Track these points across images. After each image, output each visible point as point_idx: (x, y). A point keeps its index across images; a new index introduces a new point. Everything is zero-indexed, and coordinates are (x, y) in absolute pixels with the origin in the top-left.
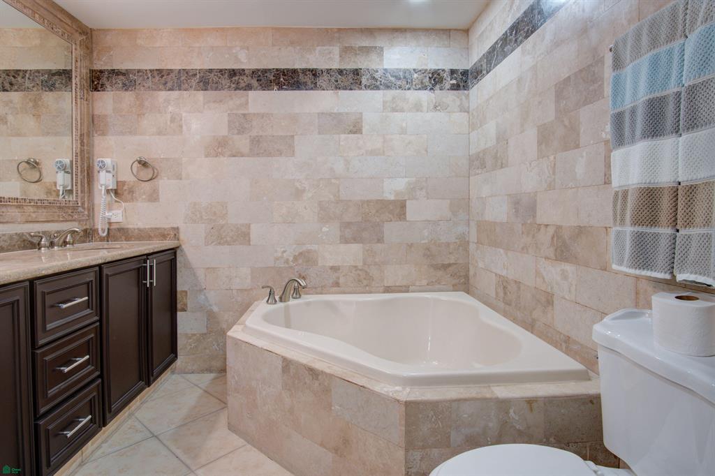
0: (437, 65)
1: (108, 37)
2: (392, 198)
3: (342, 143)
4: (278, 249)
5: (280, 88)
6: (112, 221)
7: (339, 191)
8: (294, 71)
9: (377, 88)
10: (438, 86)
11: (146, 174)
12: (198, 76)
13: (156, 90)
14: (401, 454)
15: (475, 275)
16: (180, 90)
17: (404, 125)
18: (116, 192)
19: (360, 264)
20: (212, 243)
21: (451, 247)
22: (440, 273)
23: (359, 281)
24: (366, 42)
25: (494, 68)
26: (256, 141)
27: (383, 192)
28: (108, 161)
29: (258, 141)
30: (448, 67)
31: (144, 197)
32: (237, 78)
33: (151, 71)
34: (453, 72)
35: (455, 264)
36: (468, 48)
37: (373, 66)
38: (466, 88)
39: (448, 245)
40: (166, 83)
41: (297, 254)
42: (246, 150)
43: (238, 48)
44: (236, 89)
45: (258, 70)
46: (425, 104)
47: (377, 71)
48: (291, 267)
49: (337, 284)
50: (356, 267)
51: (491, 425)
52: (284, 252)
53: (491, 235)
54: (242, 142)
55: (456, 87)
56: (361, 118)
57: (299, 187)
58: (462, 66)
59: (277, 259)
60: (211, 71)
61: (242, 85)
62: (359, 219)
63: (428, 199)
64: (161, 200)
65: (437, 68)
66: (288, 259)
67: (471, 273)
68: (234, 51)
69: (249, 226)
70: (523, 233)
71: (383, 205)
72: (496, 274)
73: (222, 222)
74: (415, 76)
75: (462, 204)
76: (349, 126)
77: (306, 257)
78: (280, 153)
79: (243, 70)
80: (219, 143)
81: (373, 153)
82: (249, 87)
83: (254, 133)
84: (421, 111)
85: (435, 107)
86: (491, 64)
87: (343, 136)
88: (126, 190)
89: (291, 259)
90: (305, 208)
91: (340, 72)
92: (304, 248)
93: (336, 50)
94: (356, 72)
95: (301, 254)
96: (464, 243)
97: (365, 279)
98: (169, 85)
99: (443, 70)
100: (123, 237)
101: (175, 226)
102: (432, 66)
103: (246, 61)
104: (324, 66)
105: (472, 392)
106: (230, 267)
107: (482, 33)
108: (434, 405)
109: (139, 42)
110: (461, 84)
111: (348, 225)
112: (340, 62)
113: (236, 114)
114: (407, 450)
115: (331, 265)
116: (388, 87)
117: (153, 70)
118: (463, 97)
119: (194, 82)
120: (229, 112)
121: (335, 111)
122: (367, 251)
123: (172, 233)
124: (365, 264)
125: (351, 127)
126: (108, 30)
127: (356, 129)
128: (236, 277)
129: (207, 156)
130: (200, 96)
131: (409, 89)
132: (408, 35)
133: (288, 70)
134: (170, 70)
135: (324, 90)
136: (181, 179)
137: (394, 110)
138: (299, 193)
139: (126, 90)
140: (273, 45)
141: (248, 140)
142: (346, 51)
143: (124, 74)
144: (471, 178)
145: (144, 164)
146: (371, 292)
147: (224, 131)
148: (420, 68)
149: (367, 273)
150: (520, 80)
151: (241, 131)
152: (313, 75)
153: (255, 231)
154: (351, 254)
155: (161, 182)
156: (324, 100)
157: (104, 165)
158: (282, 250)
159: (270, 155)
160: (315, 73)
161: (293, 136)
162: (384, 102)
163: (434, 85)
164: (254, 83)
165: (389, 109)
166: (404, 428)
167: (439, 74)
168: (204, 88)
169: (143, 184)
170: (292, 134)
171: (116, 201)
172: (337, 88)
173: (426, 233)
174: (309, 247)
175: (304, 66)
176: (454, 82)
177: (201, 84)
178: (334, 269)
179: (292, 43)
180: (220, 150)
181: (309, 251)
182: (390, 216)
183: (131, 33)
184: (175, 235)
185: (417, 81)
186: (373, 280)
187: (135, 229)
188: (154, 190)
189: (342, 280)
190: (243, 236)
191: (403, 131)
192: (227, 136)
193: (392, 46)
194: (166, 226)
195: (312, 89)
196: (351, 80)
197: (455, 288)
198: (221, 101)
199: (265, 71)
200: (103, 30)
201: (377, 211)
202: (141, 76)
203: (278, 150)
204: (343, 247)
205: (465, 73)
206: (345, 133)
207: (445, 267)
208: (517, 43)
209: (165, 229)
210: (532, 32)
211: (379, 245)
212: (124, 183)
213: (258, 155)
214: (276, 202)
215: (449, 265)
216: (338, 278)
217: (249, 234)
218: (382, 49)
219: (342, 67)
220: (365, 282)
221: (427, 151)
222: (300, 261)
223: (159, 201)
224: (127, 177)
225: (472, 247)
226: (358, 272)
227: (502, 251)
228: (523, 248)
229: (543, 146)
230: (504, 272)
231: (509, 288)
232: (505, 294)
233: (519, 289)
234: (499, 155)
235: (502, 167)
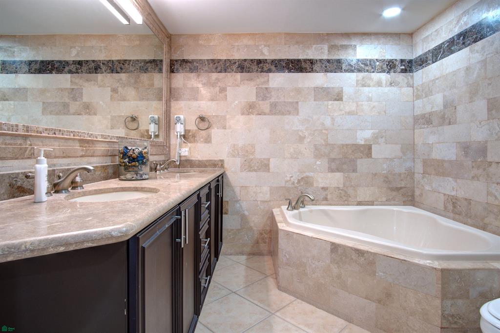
0: (392, 56)
1: (181, 40)
2: (363, 143)
3: (329, 107)
4: (288, 175)
5: (290, 71)
6: (182, 155)
7: (327, 138)
8: (299, 60)
9: (352, 71)
10: (392, 70)
11: (204, 125)
12: (237, 64)
13: (210, 72)
15: (421, 195)
16: (225, 72)
17: (370, 95)
18: (185, 137)
19: (341, 186)
20: (245, 170)
21: (402, 176)
22: (394, 193)
23: (341, 197)
24: (345, 42)
25: (440, 59)
26: (274, 105)
27: (356, 139)
28: (182, 117)
29: (275, 105)
30: (399, 57)
31: (202, 140)
32: (262, 65)
33: (208, 60)
34: (402, 61)
35: (405, 187)
36: (412, 46)
37: (350, 58)
38: (411, 71)
39: (400, 175)
40: (216, 68)
41: (300, 178)
42: (267, 111)
43: (263, 46)
44: (262, 72)
45: (275, 60)
46: (384, 82)
47: (352, 61)
48: (296, 187)
49: (326, 199)
50: (338, 188)
51: (495, 285)
52: (292, 177)
53: (437, 168)
54: (265, 106)
55: (404, 71)
56: (342, 91)
57: (301, 135)
58: (408, 57)
59: (287, 181)
60: (245, 60)
61: (265, 69)
62: (341, 156)
63: (386, 144)
64: (212, 142)
65: (392, 58)
66: (294, 182)
67: (417, 193)
68: (260, 48)
69: (269, 160)
70: (473, 167)
71: (356, 148)
72: (445, 195)
73: (251, 157)
74: (378, 63)
75: (409, 148)
76: (334, 96)
77: (306, 181)
78: (289, 113)
79: (266, 60)
80: (250, 106)
81: (350, 113)
82: (270, 71)
83: (273, 100)
84: (381, 86)
85: (391, 84)
86: (437, 57)
87: (330, 102)
88: (190, 135)
89: (296, 181)
90: (306, 148)
91: (328, 61)
92: (305, 175)
93: (326, 47)
94: (339, 61)
95: (302, 178)
96: (411, 174)
97: (344, 196)
98: (219, 69)
99: (396, 60)
100: (189, 166)
101: (221, 159)
102: (388, 57)
103: (268, 54)
104: (318, 58)
106: (256, 186)
107: (427, 37)
108: (459, 272)
109: (200, 42)
110: (408, 69)
111: (333, 160)
112: (329, 54)
113: (261, 88)
114: (442, 299)
115: (322, 186)
116: (359, 71)
117: (209, 60)
118: (409, 77)
119: (234, 67)
120: (257, 86)
121: (325, 86)
122: (346, 177)
123: (220, 164)
124: (344, 186)
125: (335, 97)
126: (181, 35)
127: (339, 97)
128: (260, 192)
129: (243, 114)
130: (239, 76)
131: (373, 72)
132: (373, 37)
133: (295, 60)
134: (220, 60)
135: (318, 72)
136: (225, 129)
137: (364, 86)
138: (301, 139)
139: (192, 72)
140: (285, 44)
141: (269, 105)
142: (332, 48)
143: (190, 62)
144: (415, 131)
145: (202, 119)
146: (348, 205)
147: (253, 99)
148: (380, 59)
149: (346, 192)
150: (468, 69)
151: (264, 98)
152: (311, 63)
153: (273, 163)
154: (335, 179)
155: (213, 130)
156: (318, 79)
157: (180, 119)
158: (291, 175)
159: (283, 114)
160: (312, 62)
161: (297, 103)
162: (357, 81)
163: (390, 70)
164: (273, 68)
165: (360, 85)
166: (440, 285)
167: (393, 63)
168: (241, 71)
169: (202, 132)
170: (297, 101)
171: (184, 142)
172: (326, 71)
173: (385, 166)
174: (307, 174)
175: (305, 57)
176: (403, 67)
177: (239, 68)
178: (324, 189)
179: (297, 43)
180: (251, 110)
181: (307, 177)
182: (362, 155)
183: (195, 37)
184: (222, 164)
185: (379, 67)
186: (350, 197)
187: (196, 160)
188: (208, 136)
189: (329, 197)
190: (265, 166)
191: (370, 99)
192: (255, 102)
193: (362, 44)
194: (216, 159)
195: (310, 72)
196: (335, 66)
197: (405, 204)
198: (252, 80)
199: (280, 60)
201: (353, 152)
202: (201, 64)
203: (288, 111)
204: (330, 175)
205: (410, 62)
206: (331, 100)
207: (398, 189)
208: (464, 45)
209: (215, 161)
210: (481, 39)
211: (354, 173)
212: (189, 131)
213: (275, 114)
214: (286, 145)
215: (401, 188)
216: (327, 195)
217: (269, 165)
218: (355, 46)
219: (329, 58)
220: (345, 198)
221: (385, 112)
222: (302, 183)
223: (211, 143)
224: (192, 127)
225: (418, 177)
226: (340, 191)
227: (451, 179)
228: (473, 177)
229: (494, 112)
230: (453, 193)
231: (459, 203)
232: (455, 207)
233: (470, 204)
234: (446, 116)
235: (450, 124)
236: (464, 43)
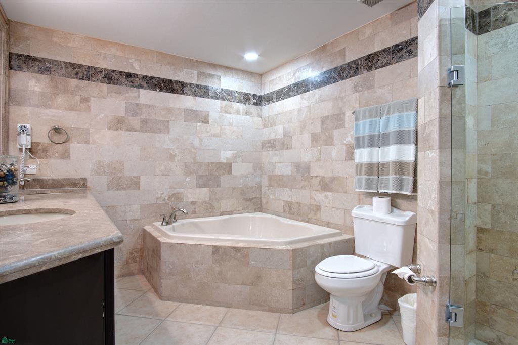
0: (247, 91)
1: (26, 30)
2: (225, 162)
3: (198, 128)
4: (159, 192)
5: (161, 90)
6: (27, 173)
7: (196, 157)
8: (170, 81)
9: (217, 98)
10: (247, 102)
11: (56, 138)
12: (103, 73)
13: (68, 77)
14: (290, 273)
15: (267, 203)
16: (89, 80)
17: (231, 121)
18: (32, 151)
19: (207, 200)
20: (112, 189)
21: (254, 189)
22: (248, 203)
23: (207, 209)
24: (212, 72)
25: (282, 99)
26: (144, 122)
27: (220, 158)
28: (29, 126)
29: (146, 122)
30: (252, 93)
31: (57, 155)
32: (132, 79)
33: (65, 63)
34: (255, 95)
35: (255, 198)
36: (261, 85)
37: (215, 86)
38: (260, 105)
39: (252, 187)
40: (77, 74)
41: (170, 195)
42: (138, 127)
43: (134, 60)
44: (131, 86)
45: (147, 76)
46: (241, 111)
47: (217, 89)
48: (167, 203)
49: (194, 212)
50: (205, 201)
51: (319, 255)
52: (163, 194)
53: (278, 181)
54: (135, 122)
55: (256, 104)
56: (209, 115)
57: (172, 153)
58: (258, 93)
59: (158, 198)
60: (113, 71)
61: (136, 84)
62: (207, 173)
63: (243, 162)
64: (71, 158)
65: (247, 92)
66: (165, 199)
67: (264, 201)
68: (130, 61)
69: (140, 178)
70: (302, 180)
71: (220, 166)
72: (284, 201)
73: (120, 175)
74: (237, 95)
75: (259, 166)
76: (202, 118)
77: (177, 197)
78: (160, 131)
79: (137, 75)
80: (119, 121)
81: (215, 135)
82: (140, 87)
83: (143, 117)
84: (240, 115)
85: (246, 113)
86: (279, 98)
87: (199, 124)
88: (40, 149)
89: (167, 198)
90: (176, 166)
91: (198, 86)
92: (175, 191)
93: (195, 73)
94: (206, 88)
95: (173, 195)
96: (259, 187)
97: (210, 208)
98: (80, 75)
99: (250, 94)
100: (38, 186)
101: (83, 177)
102: (245, 91)
103: (138, 69)
104: (189, 82)
105: (311, 243)
106: (125, 205)
107: (273, 80)
108: (301, 250)
109: (55, 39)
110: (258, 103)
111: (200, 177)
112: (198, 80)
113: (131, 103)
114: (293, 270)
115: (191, 201)
116: (223, 99)
117: (67, 63)
118: (259, 110)
119: (100, 76)
120: (126, 101)
121: (194, 109)
122: (212, 192)
123: (82, 182)
124: (210, 199)
125: (203, 120)
126: (26, 24)
127: (206, 121)
128: (129, 211)
129: (110, 128)
130: (105, 87)
131: (234, 102)
132: (234, 72)
133: (166, 80)
134: (81, 65)
135: (188, 95)
136: (88, 144)
137: (226, 112)
138: (172, 157)
139: (42, 73)
140: (157, 63)
141: (139, 121)
142: (201, 74)
143: (39, 61)
144: (263, 152)
145: (57, 131)
146: (213, 216)
147: (122, 113)
148: (239, 91)
149: (212, 205)
150: (300, 110)
151: (134, 114)
152: (182, 85)
153: (143, 181)
154: (202, 194)
155: (72, 145)
156: (187, 101)
157: (26, 130)
158: (162, 192)
159: (154, 132)
160: (182, 84)
161: (168, 122)
162: (221, 107)
163: (246, 101)
164: (144, 84)
165: (224, 112)
166: (291, 261)
167: (248, 96)
168: (108, 82)
169: (56, 146)
170: (168, 120)
171: (31, 157)
172: (196, 95)
173: (242, 181)
174: (178, 190)
175: (176, 79)
176: (255, 101)
177: (106, 79)
178: (193, 203)
179: (169, 64)
180: (119, 125)
181: (178, 193)
182: (224, 172)
183: (48, 32)
184: (84, 183)
185: (238, 98)
186: (215, 209)
187: (49, 179)
188: (66, 151)
189: (197, 210)
190: (135, 184)
191: (231, 125)
192: (124, 117)
193: (226, 76)
194: (76, 177)
195: (181, 94)
196: (203, 92)
197: (256, 211)
198: (120, 93)
199: (152, 78)
200: (21, 23)
201: (217, 169)
202: (55, 65)
203: (159, 129)
204: (198, 190)
205: (260, 97)
206: (199, 123)
207: (251, 200)
208: (298, 93)
209: (75, 179)
210: (308, 91)
211: (218, 188)
212: (38, 144)
213: (146, 131)
214: (157, 162)
215: (253, 199)
216: (195, 209)
217: (139, 182)
218: (220, 77)
219: (199, 83)
220: (210, 210)
221: (242, 136)
222: (173, 199)
223: (70, 159)
224: (44, 140)
225: (264, 189)
226: (207, 204)
227: (288, 189)
228: (302, 187)
229: (314, 142)
230: (289, 199)
231: (293, 206)
232: (290, 209)
233: (300, 206)
234: (285, 143)
235: (287, 149)
236: (297, 91)
